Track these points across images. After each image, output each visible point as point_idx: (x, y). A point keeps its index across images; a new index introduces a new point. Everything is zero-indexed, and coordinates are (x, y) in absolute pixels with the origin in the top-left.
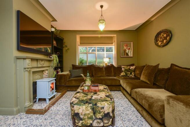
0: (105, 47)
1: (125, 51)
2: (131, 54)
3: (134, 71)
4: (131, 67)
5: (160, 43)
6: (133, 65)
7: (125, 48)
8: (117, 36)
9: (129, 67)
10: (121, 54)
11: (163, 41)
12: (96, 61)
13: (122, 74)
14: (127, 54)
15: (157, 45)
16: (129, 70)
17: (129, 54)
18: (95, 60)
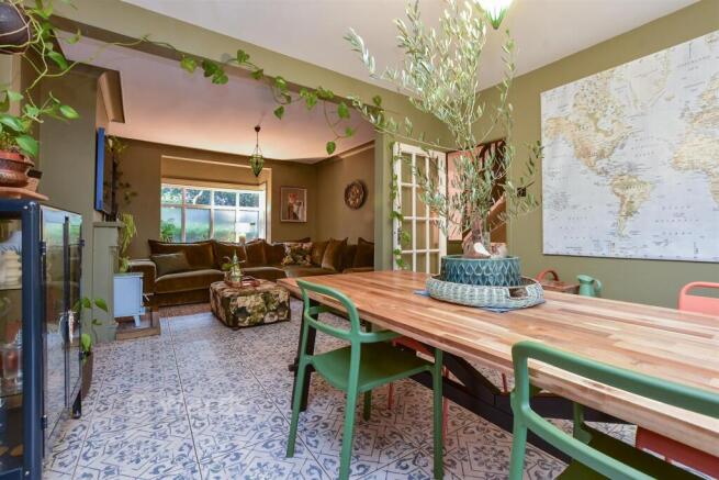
0: (238, 192)
1: (290, 207)
2: (303, 216)
3: (311, 252)
4: (305, 245)
5: (351, 202)
6: (307, 240)
7: (291, 201)
8: (273, 171)
9: (300, 245)
10: (282, 215)
11: (355, 200)
12: (210, 231)
13: (286, 260)
14: (295, 216)
15: (347, 203)
16: (300, 251)
17: (300, 216)
18: (207, 226)
